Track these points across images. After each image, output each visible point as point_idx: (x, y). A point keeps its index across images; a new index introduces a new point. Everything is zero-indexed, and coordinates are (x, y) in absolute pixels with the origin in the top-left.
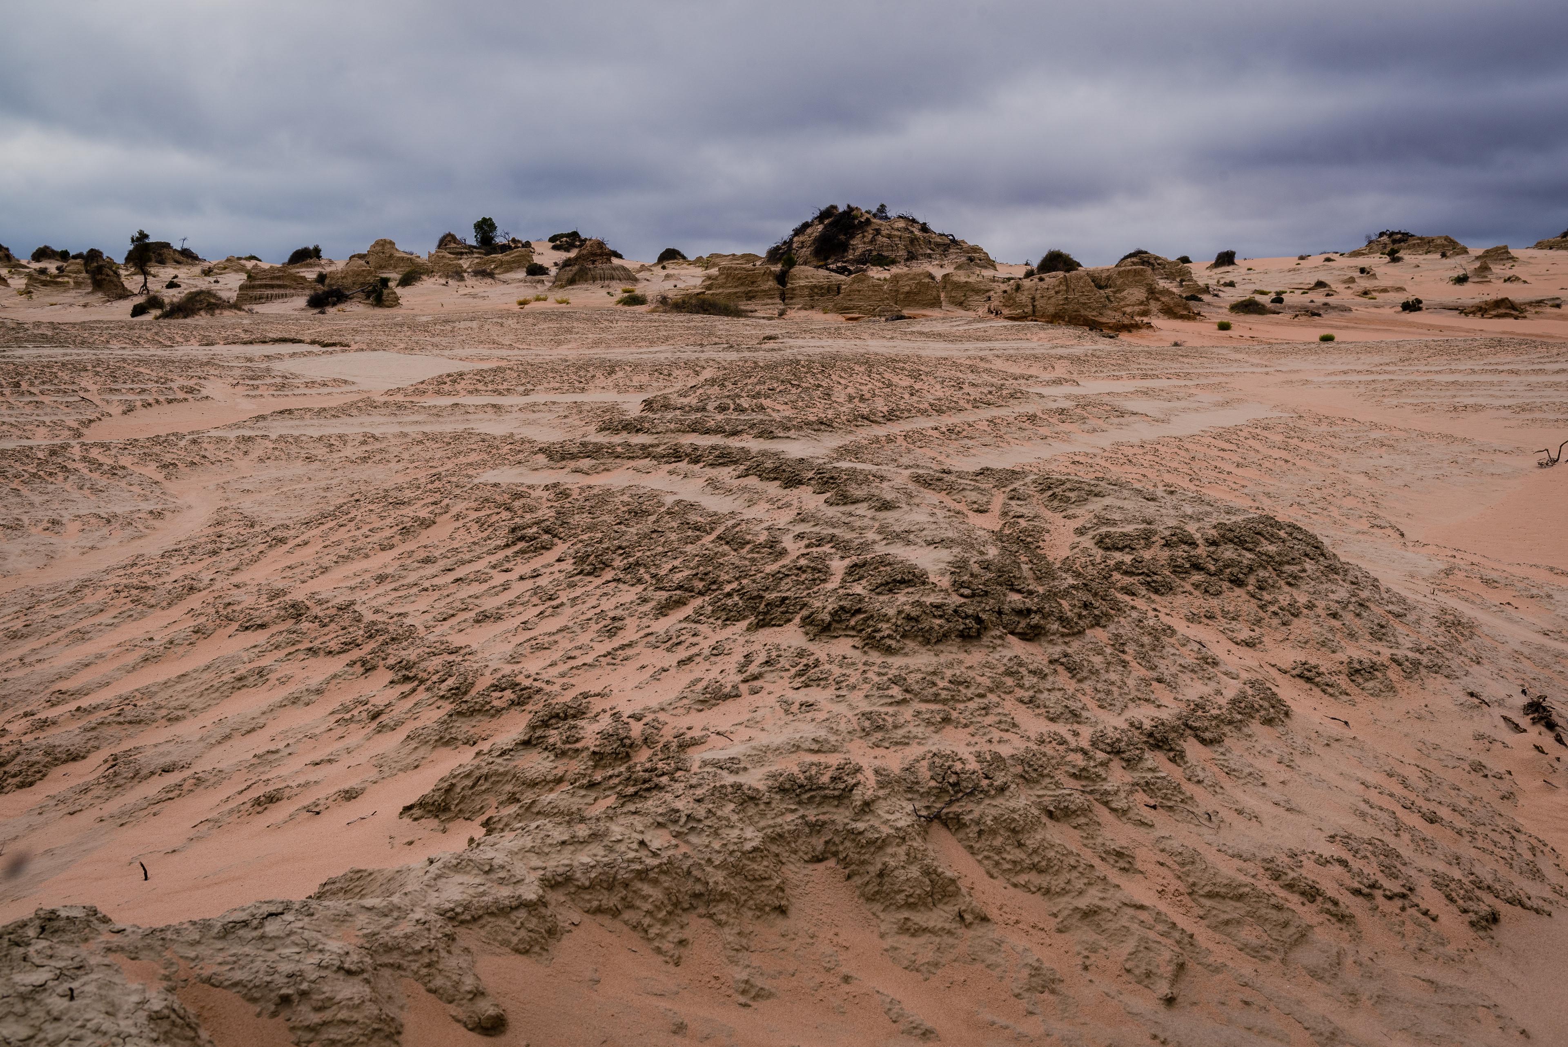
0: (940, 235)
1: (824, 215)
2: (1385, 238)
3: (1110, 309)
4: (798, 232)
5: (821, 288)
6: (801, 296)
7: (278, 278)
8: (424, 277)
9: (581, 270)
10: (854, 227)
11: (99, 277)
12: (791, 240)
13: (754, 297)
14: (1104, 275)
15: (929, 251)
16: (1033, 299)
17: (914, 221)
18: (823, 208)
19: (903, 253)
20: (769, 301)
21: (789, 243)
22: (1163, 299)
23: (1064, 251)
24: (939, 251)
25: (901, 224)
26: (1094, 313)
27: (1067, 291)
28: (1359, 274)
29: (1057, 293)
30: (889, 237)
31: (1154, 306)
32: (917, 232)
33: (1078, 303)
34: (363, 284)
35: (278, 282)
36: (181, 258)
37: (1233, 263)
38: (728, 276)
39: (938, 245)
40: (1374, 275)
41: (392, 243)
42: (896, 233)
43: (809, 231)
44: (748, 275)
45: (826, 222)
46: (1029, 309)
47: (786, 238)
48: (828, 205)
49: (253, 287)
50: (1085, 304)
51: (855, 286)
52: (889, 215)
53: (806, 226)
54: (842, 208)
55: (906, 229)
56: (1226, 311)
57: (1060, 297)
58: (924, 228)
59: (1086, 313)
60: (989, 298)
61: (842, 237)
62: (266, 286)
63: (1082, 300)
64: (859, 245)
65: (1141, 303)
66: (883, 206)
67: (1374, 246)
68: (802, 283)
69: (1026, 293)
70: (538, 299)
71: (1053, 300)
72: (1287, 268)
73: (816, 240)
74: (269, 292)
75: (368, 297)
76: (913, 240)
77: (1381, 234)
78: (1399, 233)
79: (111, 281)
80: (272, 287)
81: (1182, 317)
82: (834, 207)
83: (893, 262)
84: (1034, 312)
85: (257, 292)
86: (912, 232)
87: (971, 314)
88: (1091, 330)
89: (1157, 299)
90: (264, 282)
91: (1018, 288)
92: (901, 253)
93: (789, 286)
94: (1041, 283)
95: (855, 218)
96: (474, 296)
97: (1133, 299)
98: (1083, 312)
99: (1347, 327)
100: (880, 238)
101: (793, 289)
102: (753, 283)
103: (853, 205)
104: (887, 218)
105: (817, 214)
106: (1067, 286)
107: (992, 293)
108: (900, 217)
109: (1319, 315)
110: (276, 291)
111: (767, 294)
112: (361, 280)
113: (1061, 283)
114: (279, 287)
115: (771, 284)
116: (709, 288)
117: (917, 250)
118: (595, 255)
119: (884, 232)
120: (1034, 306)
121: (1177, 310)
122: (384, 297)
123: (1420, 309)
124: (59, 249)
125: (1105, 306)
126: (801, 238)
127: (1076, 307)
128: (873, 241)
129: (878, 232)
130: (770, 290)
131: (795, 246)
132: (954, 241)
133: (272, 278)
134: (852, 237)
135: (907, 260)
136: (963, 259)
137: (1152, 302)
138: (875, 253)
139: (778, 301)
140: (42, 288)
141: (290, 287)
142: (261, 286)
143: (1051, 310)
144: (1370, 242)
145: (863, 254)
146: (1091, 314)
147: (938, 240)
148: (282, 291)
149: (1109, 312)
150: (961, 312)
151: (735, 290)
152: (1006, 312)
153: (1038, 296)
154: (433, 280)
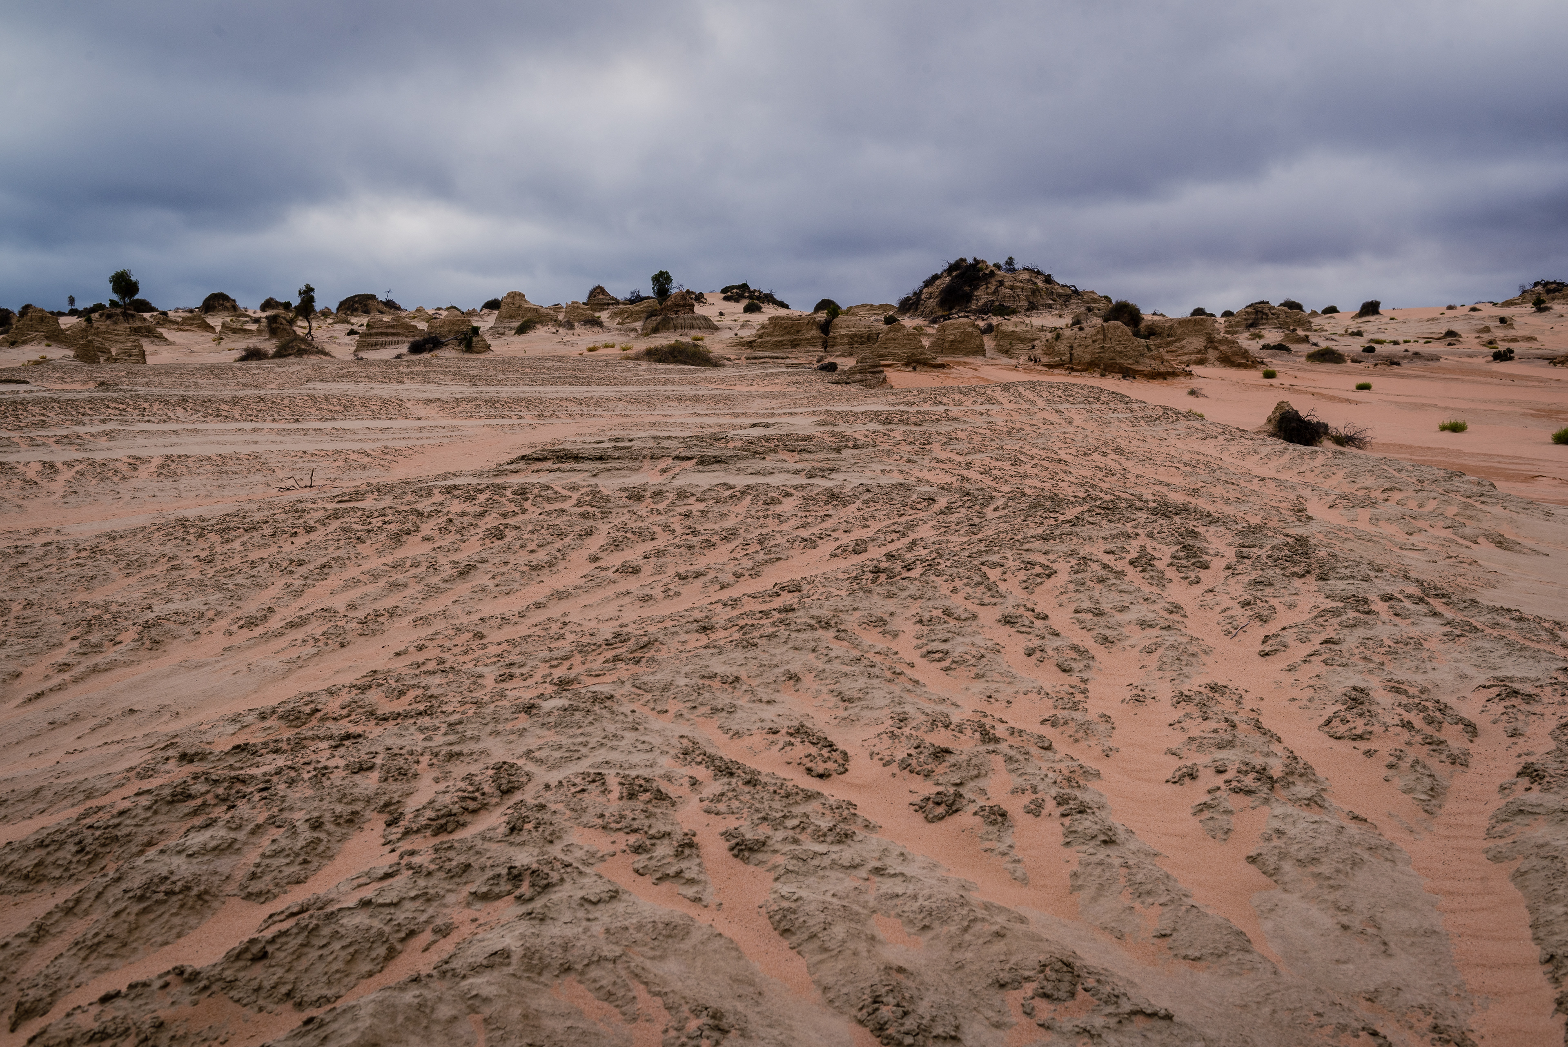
0: (1063, 286)
1: (951, 269)
2: (1539, 288)
3: (1149, 358)
4: (928, 283)
5: (861, 337)
6: (841, 344)
7: (393, 327)
8: (539, 326)
9: (664, 319)
10: (979, 279)
11: (274, 326)
12: (921, 291)
13: (798, 345)
14: (1167, 325)
15: (1050, 302)
16: (1071, 347)
17: (1039, 273)
18: (952, 261)
19: (1024, 303)
20: (812, 349)
21: (918, 294)
22: (1221, 348)
23: (1131, 302)
24: (1060, 301)
25: (1026, 276)
26: (1130, 361)
27: (1104, 340)
28: (1498, 324)
29: (1094, 342)
30: (1012, 288)
31: (1212, 354)
32: (1040, 284)
33: (1114, 351)
34: (457, 332)
35: (392, 331)
36: (384, 309)
37: (1377, 313)
38: (776, 325)
39: (1060, 296)
40: (1511, 325)
41: (522, 296)
42: (1019, 284)
43: (938, 282)
44: (793, 325)
45: (954, 274)
46: (1066, 358)
47: (917, 289)
48: (957, 258)
49: (371, 335)
50: (1121, 352)
51: (891, 335)
52: (1016, 267)
53: (935, 277)
54: (970, 261)
55: (1029, 281)
56: (1303, 359)
57: (1097, 345)
58: (1048, 280)
59: (1122, 361)
60: (1033, 347)
61: (967, 289)
62: (382, 334)
63: (1118, 349)
64: (982, 295)
65: (1199, 352)
66: (1011, 259)
67: (1528, 296)
68: (843, 332)
69: (1065, 342)
70: (606, 346)
71: (1090, 349)
72: (1426, 318)
73: (941, 292)
74: (384, 339)
75: (460, 343)
76: (1035, 291)
77: (1536, 284)
78: (1555, 282)
79: (285, 329)
80: (387, 334)
81: (1239, 366)
82: (963, 260)
83: (1014, 312)
84: (1071, 359)
85: (374, 340)
86: (1035, 283)
87: (1014, 362)
88: (1124, 377)
89: (1216, 348)
90: (380, 330)
91: (1058, 337)
92: (1022, 303)
93: (831, 334)
94: (1080, 333)
95: (981, 270)
96: (565, 344)
97: (1191, 348)
98: (1119, 360)
99: (1416, 376)
100: (1002, 289)
101: (835, 338)
102: (798, 331)
103: (979, 258)
104: (1014, 270)
105: (947, 266)
106: (1104, 335)
107: (1036, 342)
108: (1025, 269)
109: (1398, 364)
110: (390, 339)
111: (811, 342)
112: (456, 328)
113: (1098, 332)
114: (393, 334)
115: (814, 332)
116: (760, 336)
117: (1038, 301)
118: (678, 305)
119: (1007, 284)
120: (1071, 354)
121: (1233, 359)
122: (473, 344)
123: (1511, 359)
124: (282, 300)
125: (1142, 355)
126: (930, 290)
127: (1112, 355)
128: (995, 292)
129: (1001, 283)
130: (812, 338)
131: (923, 297)
132: (1076, 292)
133: (387, 327)
134: (976, 288)
135: (1028, 310)
136: (1083, 309)
137: (1210, 351)
138: (997, 303)
139: (820, 348)
140: (231, 335)
141: (403, 335)
142: (377, 334)
143: (1087, 358)
144: (1524, 292)
145: (985, 304)
146: (1126, 362)
147: (1061, 291)
148: (395, 339)
149: (1147, 360)
150: (1005, 360)
151: (780, 339)
152: (1045, 359)
153: (1075, 345)
154: (546, 328)
